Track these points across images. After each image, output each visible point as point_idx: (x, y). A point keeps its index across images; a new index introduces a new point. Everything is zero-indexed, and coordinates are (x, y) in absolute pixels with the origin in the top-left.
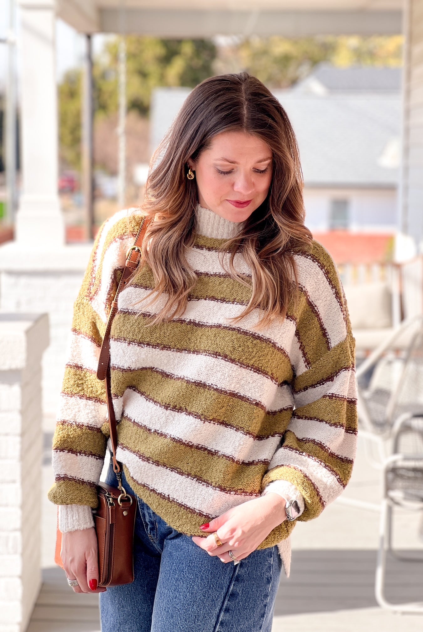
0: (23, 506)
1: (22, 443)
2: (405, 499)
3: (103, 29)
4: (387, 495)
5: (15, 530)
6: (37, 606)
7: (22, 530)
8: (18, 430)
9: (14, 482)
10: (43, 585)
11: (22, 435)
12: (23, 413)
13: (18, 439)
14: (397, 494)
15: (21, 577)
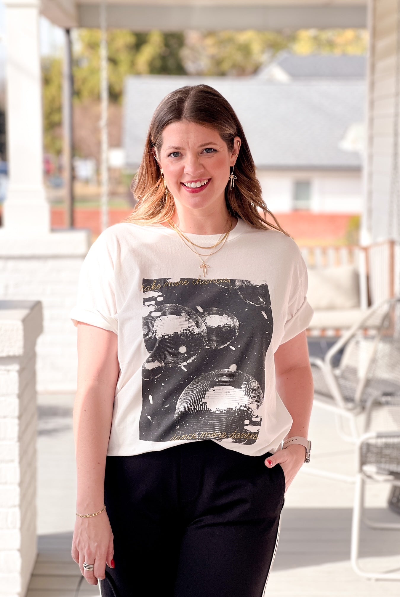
0: (21, 484)
1: (20, 425)
2: (378, 473)
3: (81, 25)
4: (361, 470)
5: (15, 506)
6: (33, 575)
7: (21, 506)
8: (17, 413)
9: (12, 461)
10: (38, 555)
11: (20, 417)
12: (20, 396)
13: (16, 421)
14: (370, 469)
15: (19, 550)
